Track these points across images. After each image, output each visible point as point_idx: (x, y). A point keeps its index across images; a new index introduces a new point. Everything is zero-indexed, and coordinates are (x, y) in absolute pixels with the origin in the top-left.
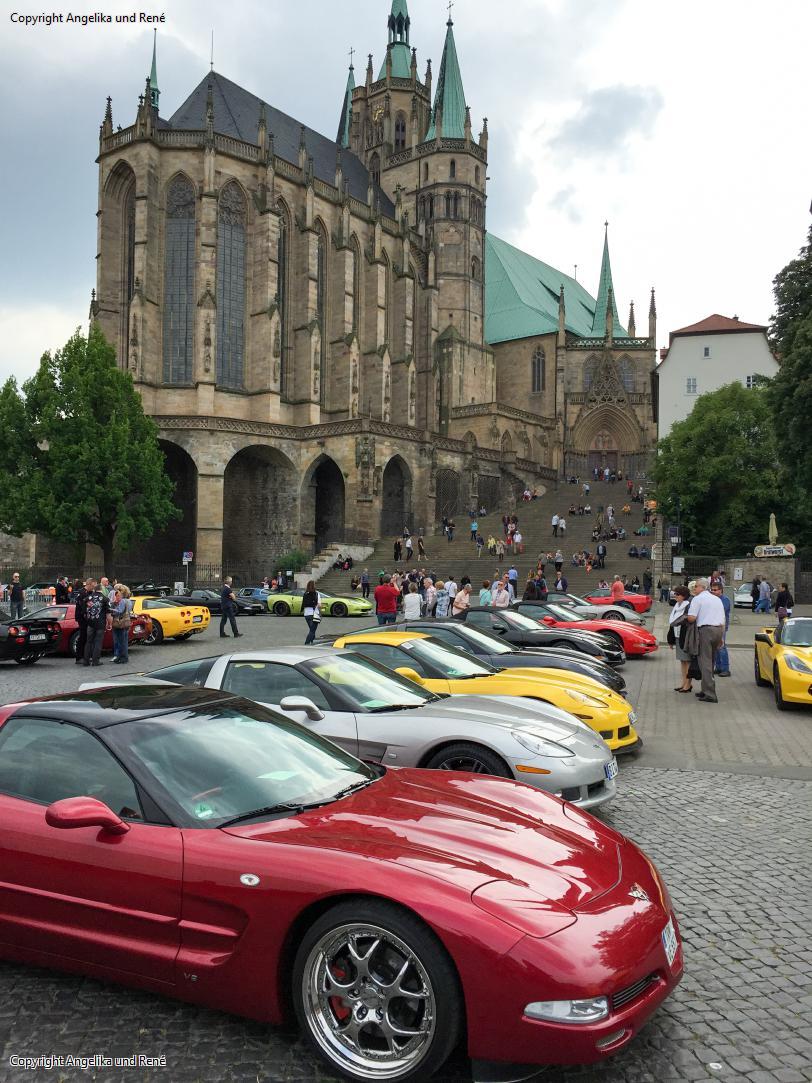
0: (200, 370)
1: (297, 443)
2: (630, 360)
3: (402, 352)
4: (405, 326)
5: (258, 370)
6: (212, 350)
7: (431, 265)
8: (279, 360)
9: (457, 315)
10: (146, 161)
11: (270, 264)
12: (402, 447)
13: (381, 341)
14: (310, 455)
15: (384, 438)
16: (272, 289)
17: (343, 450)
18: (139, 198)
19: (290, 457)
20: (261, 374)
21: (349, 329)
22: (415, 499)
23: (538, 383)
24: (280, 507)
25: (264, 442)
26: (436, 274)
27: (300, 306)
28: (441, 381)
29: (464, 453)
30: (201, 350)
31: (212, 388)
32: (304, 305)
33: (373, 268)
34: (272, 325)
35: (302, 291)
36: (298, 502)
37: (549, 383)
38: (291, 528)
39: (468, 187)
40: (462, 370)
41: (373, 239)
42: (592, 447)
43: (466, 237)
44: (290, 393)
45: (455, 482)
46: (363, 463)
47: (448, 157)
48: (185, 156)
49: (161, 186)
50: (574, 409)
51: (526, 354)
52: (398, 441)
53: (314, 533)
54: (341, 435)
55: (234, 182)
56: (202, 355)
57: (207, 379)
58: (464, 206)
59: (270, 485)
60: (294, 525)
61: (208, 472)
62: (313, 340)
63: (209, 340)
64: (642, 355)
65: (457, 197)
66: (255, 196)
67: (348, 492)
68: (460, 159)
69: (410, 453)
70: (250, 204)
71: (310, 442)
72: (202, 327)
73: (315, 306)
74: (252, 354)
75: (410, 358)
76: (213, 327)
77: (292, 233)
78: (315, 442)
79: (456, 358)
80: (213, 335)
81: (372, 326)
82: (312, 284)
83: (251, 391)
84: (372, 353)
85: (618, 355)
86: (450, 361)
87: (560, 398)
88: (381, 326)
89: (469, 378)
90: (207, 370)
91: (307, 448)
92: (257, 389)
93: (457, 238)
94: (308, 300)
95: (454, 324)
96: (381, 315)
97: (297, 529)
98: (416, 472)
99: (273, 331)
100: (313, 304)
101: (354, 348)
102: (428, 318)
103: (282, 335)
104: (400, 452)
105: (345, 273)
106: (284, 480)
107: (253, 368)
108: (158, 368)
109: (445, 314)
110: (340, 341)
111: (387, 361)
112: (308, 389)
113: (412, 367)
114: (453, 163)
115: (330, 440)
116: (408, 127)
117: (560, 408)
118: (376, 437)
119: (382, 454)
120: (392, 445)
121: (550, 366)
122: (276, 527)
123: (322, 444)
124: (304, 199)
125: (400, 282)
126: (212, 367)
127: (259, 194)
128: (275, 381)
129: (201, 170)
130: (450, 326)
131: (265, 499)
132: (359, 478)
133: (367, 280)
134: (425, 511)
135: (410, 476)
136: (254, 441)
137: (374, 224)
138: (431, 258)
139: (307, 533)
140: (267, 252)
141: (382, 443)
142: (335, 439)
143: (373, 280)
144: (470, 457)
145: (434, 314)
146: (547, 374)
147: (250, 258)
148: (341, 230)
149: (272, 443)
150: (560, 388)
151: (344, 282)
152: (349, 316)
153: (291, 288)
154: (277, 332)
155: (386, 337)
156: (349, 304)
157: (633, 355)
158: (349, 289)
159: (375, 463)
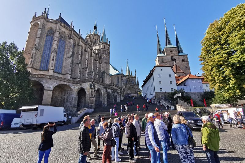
0: (50, 66)
1: (74, 85)
2: (133, 79)
3: (96, 73)
4: (97, 69)
5: (66, 69)
6: (54, 62)
7: (101, 60)
8: (71, 68)
9: (105, 69)
10: (42, 22)
11: (71, 48)
12: (100, 86)
13: (92, 70)
14: (77, 87)
15: (96, 84)
16: (71, 53)
17: (86, 86)
18: (39, 29)
19: (72, 87)
20: (66, 70)
21: (86, 66)
22: (102, 98)
23: (118, 82)
24: (68, 100)
25: (65, 83)
26: (102, 62)
27: (77, 59)
28: (102, 79)
29: (112, 90)
30: (51, 62)
31: (53, 71)
33: (91, 57)
34: (70, 60)
35: (77, 57)
36: (73, 99)
37: (120, 82)
38: (71, 105)
39: (107, 50)
40: (106, 78)
41: (92, 53)
42: (127, 93)
43: (107, 57)
44: (73, 76)
45: (110, 95)
46: (92, 88)
47: (104, 45)
48: (53, 24)
49: (46, 29)
50: (125, 86)
51: (116, 77)
53: (77, 107)
54: (86, 82)
55: (64, 32)
56: (51, 63)
57: (52, 68)
58: (106, 52)
59: (66, 95)
60: (72, 104)
61: (48, 89)
62: (79, 66)
63: (53, 60)
64: (134, 78)
65: (105, 51)
66: (69, 37)
67: (87, 96)
68: (106, 45)
69: (101, 88)
70: (67, 37)
72: (52, 57)
73: (80, 60)
74: (65, 66)
75: (97, 74)
76: (55, 57)
77: (76, 46)
78: (79, 84)
79: (105, 76)
80: (55, 59)
81: (91, 67)
82: (80, 56)
83: (63, 74)
84: (90, 72)
85: (131, 78)
86: (104, 77)
87: (122, 84)
88: (92, 68)
89: (107, 80)
90: (52, 66)
92: (65, 73)
93: (105, 57)
94: (79, 58)
95: (105, 70)
96: (93, 65)
97: (73, 105)
98: (103, 92)
99: (70, 62)
101: (87, 70)
102: (100, 69)
103: (72, 63)
105: (86, 56)
106: (70, 93)
107: (64, 69)
108: (38, 66)
109: (103, 68)
110: (85, 68)
111: (93, 74)
112: (77, 75)
113: (98, 76)
114: (105, 46)
115: (83, 84)
116: (97, 41)
117: (122, 86)
119: (96, 87)
120: (98, 85)
121: (120, 79)
122: (67, 105)
123: (81, 85)
124: (79, 41)
125: (96, 61)
126: (53, 66)
127: (70, 36)
128: (70, 72)
129: (56, 27)
130: (104, 71)
131: (65, 98)
132: (91, 92)
133: (90, 59)
134: (104, 101)
135: (102, 93)
136: (63, 83)
137: (92, 50)
138: (101, 59)
139: (75, 106)
140: (70, 46)
142: (84, 83)
143: (91, 59)
144: (113, 90)
145: (101, 68)
146: (119, 81)
147: (66, 47)
148: (86, 49)
149: (68, 84)
150: (122, 83)
152: (86, 64)
153: (75, 56)
154: (71, 62)
155: (93, 70)
156: (87, 62)
157: (133, 78)
158: (87, 59)
159: (94, 89)
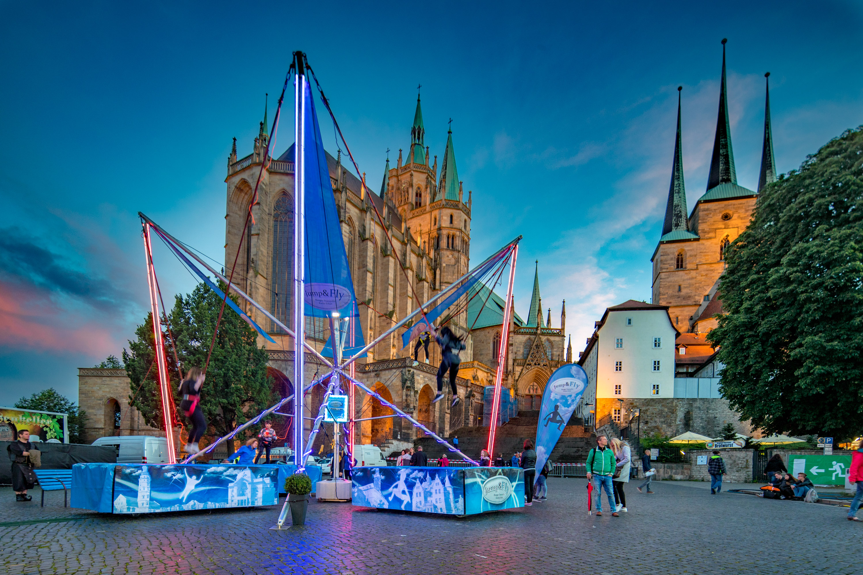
1: (360, 375)
2: (551, 342)
7: (438, 276)
12: (430, 379)
14: (369, 383)
15: (419, 372)
17: (392, 379)
21: (390, 308)
22: (437, 416)
23: (496, 354)
26: (440, 282)
27: (361, 289)
29: (466, 387)
32: (363, 289)
33: (405, 273)
35: (362, 279)
39: (460, 230)
41: (405, 254)
42: (527, 392)
43: (458, 261)
46: (407, 387)
47: (449, 211)
50: (519, 369)
51: (490, 337)
52: (429, 375)
53: (371, 435)
54: (391, 369)
58: (458, 242)
62: (369, 312)
64: (557, 339)
65: (454, 236)
68: (456, 213)
71: (369, 374)
73: (371, 290)
77: (357, 241)
78: (373, 375)
81: (404, 309)
82: (369, 275)
85: (543, 339)
87: (510, 362)
91: (368, 378)
93: (453, 261)
94: (366, 286)
96: (410, 302)
100: (369, 289)
101: (394, 319)
104: (429, 383)
105: (388, 272)
108: (266, 322)
110: (385, 315)
114: (452, 216)
115: (383, 372)
116: (423, 196)
117: (510, 368)
118: (415, 371)
119: (418, 383)
120: (424, 377)
123: (377, 376)
124: (364, 220)
125: (420, 284)
132: (404, 397)
133: (401, 280)
134: (443, 422)
137: (406, 245)
138: (438, 272)
141: (418, 375)
142: (387, 372)
143: (405, 280)
150: (510, 356)
151: (388, 278)
156: (391, 292)
158: (391, 282)
159: (414, 388)
